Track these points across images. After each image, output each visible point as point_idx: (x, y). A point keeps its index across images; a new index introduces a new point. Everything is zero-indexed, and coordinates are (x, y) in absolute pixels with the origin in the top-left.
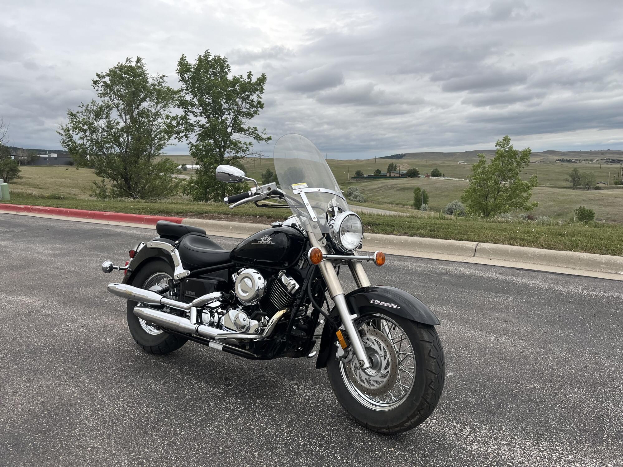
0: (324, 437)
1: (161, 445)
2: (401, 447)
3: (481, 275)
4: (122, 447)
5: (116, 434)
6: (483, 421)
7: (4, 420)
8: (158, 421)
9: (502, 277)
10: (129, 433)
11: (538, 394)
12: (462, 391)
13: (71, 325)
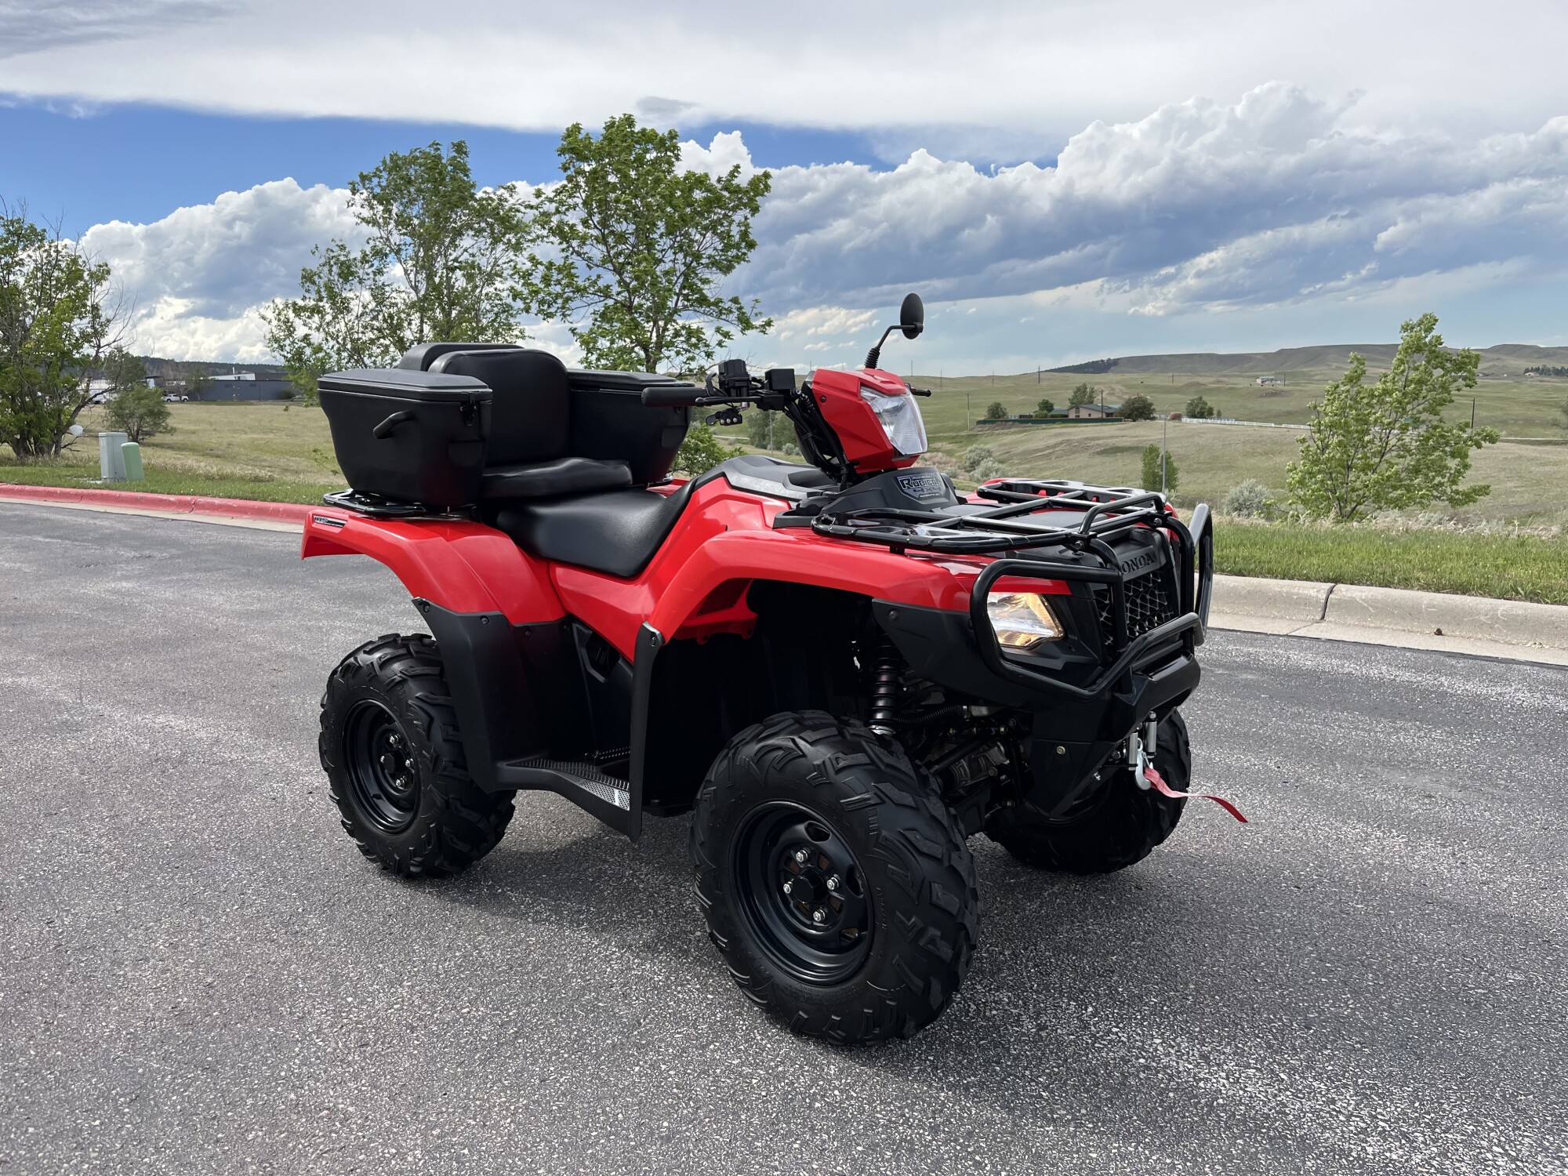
0: (943, 1104)
1: (508, 1109)
2: (1162, 1143)
3: (1347, 670)
4: (407, 1111)
6: (1390, 1075)
7: (112, 1031)
8: (500, 1045)
9: (1406, 676)
10: (426, 1072)
11: (1540, 1000)
12: (1324, 988)
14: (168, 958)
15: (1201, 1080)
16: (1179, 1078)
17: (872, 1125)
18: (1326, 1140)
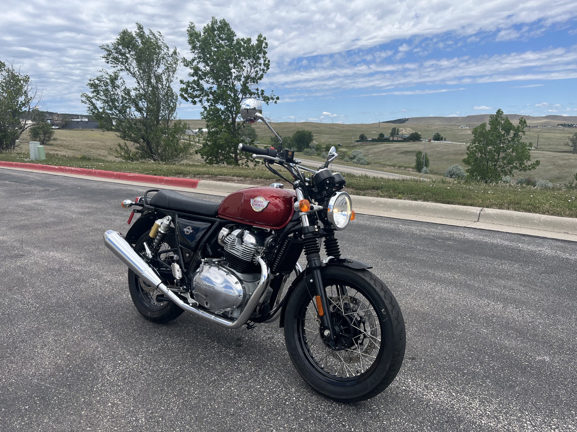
1: (176, 403)
2: (409, 418)
3: (486, 241)
4: (140, 404)
5: (135, 390)
6: (492, 394)
7: (33, 373)
8: (174, 379)
9: (507, 243)
10: (147, 389)
11: (547, 367)
12: (469, 361)
13: (96, 281)
14: (54, 345)
15: (424, 395)
16: (417, 394)
17: (307, 410)
18: (468, 418)
